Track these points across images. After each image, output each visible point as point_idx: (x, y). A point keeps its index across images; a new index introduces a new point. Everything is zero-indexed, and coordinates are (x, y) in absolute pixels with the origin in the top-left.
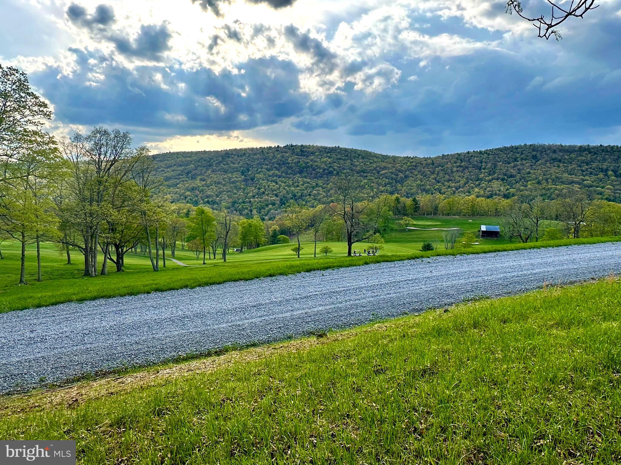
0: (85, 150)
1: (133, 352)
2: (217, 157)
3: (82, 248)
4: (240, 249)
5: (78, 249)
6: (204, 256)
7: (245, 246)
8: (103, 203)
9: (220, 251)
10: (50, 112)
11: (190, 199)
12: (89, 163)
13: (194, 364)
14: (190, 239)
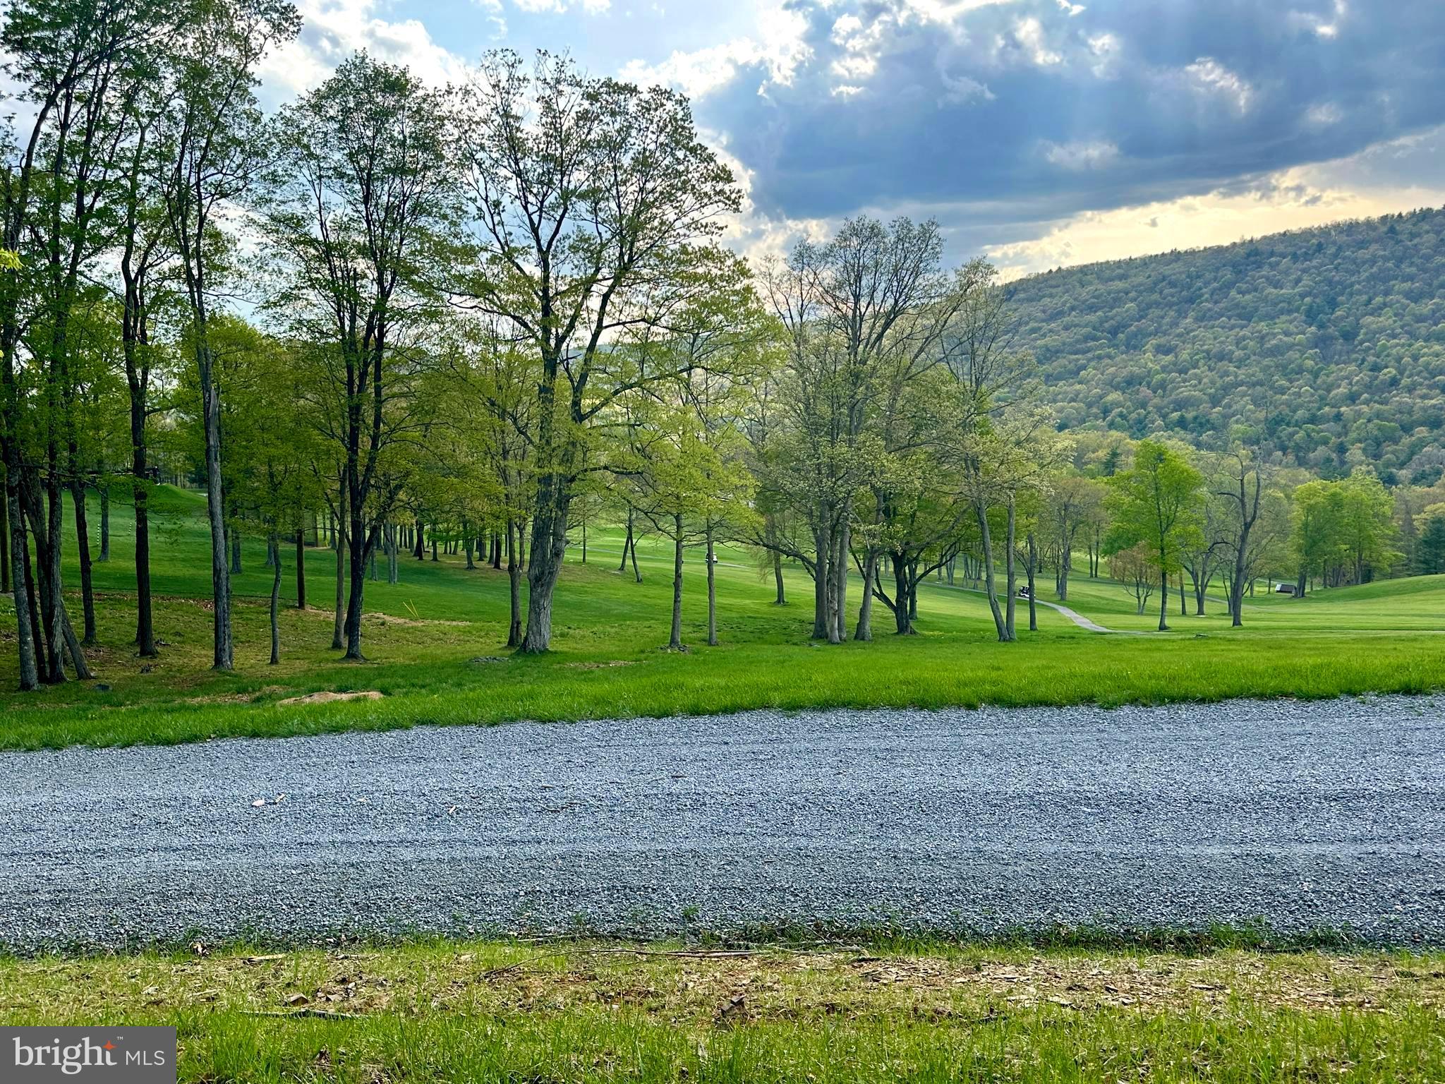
0: (821, 289)
1: (918, 886)
2: (1218, 269)
3: (810, 563)
4: (1296, 584)
5: (801, 563)
6: (1164, 602)
7: (1315, 574)
8: (861, 438)
9: (1219, 587)
10: (739, 191)
11: (1121, 415)
12: (830, 325)
13: (1098, 966)
14: (1116, 545)
